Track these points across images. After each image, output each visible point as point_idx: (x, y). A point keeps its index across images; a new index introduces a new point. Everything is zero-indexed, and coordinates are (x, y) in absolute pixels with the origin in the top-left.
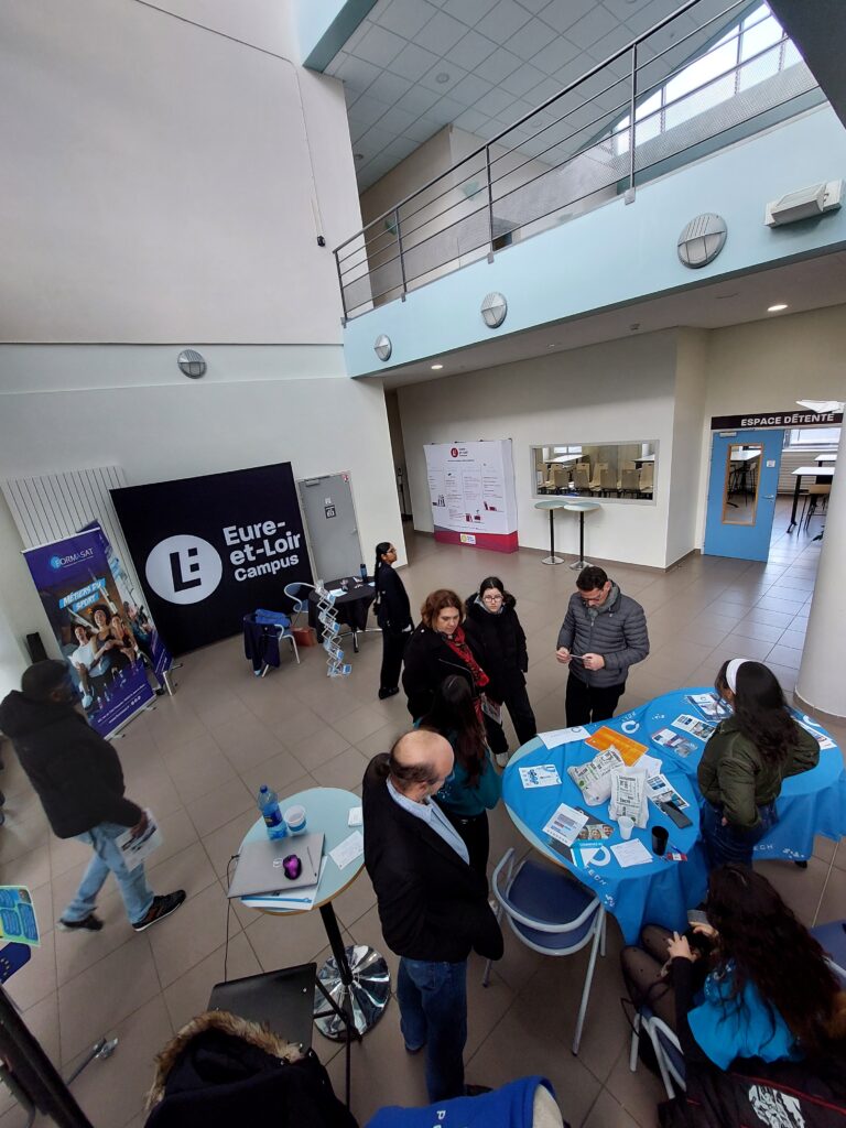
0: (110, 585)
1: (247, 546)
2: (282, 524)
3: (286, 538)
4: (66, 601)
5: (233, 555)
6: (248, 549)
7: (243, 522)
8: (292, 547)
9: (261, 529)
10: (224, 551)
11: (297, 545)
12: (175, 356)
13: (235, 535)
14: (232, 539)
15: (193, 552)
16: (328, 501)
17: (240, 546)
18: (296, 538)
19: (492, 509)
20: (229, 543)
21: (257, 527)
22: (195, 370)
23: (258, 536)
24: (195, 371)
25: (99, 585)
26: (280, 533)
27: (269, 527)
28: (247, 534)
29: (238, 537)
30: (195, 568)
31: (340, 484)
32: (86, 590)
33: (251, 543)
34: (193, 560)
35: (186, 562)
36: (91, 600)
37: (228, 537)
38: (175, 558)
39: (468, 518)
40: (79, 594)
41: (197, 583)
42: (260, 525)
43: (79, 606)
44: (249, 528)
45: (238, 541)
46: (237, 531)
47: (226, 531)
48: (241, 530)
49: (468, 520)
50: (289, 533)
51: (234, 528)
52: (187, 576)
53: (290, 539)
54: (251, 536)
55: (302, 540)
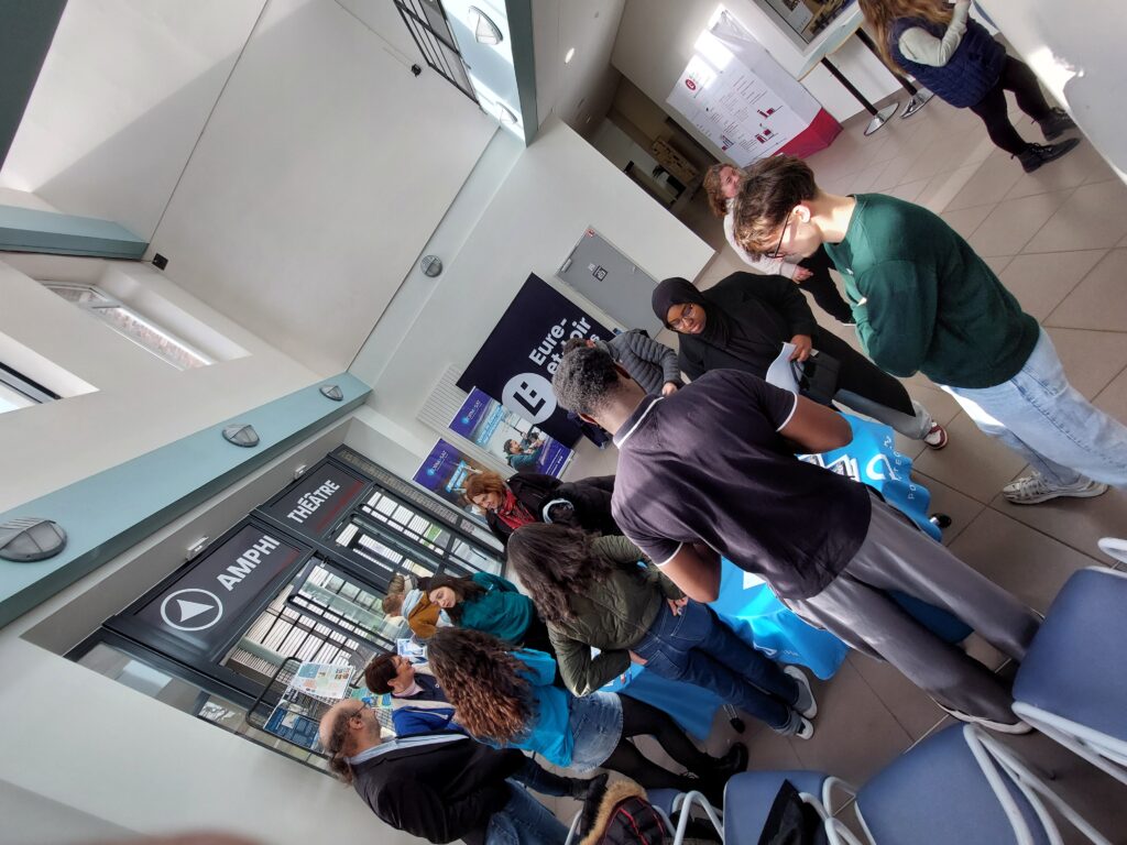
0: (468, 461)
1: (553, 356)
2: (564, 322)
3: (575, 329)
4: (450, 486)
5: (549, 368)
6: (555, 357)
7: (537, 342)
8: (585, 332)
9: (552, 337)
10: (542, 371)
11: (589, 327)
12: (419, 272)
13: (539, 355)
14: (540, 359)
15: (524, 386)
16: (592, 267)
17: (549, 359)
18: (583, 322)
19: (771, 111)
20: (540, 363)
21: (549, 338)
22: (434, 269)
23: (555, 343)
24: (436, 270)
25: (462, 466)
26: (568, 329)
27: (557, 331)
28: (546, 349)
29: (543, 354)
30: (533, 394)
31: (592, 243)
32: (457, 473)
33: (554, 352)
34: (529, 390)
35: (525, 394)
36: (463, 476)
37: (536, 360)
38: (517, 396)
39: (760, 139)
40: (454, 478)
41: (542, 402)
42: (549, 335)
43: (459, 484)
44: (544, 343)
45: (544, 358)
46: (538, 351)
47: (531, 357)
48: (541, 349)
49: (762, 141)
50: (574, 324)
51: (535, 351)
52: (534, 402)
53: (579, 327)
54: (550, 347)
55: (590, 320)
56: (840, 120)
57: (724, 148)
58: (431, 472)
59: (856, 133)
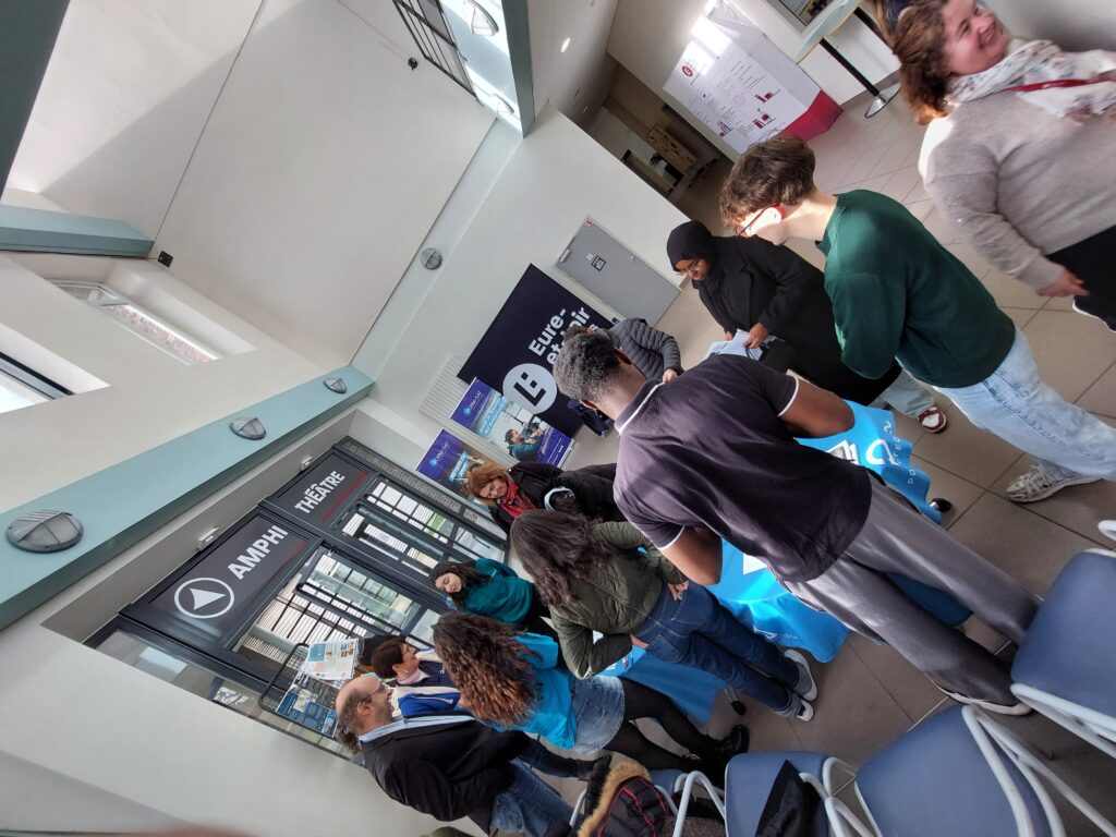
0: (471, 451)
1: (553, 346)
2: (563, 312)
3: (574, 319)
4: (452, 476)
5: (548, 358)
6: (555, 347)
7: (537, 333)
8: (584, 322)
9: (552, 328)
10: (542, 361)
11: (587, 317)
12: (419, 265)
13: (539, 345)
14: (540, 349)
15: (525, 376)
16: (590, 257)
17: (549, 350)
18: (582, 312)
19: (769, 96)
20: (540, 353)
21: (548, 329)
23: (554, 333)
25: (464, 456)
26: (567, 319)
27: (556, 322)
28: (546, 339)
29: (542, 345)
30: (534, 384)
31: (590, 232)
32: (459, 463)
33: (553, 342)
34: (529, 380)
35: (526, 385)
36: (465, 466)
37: (536, 350)
38: (517, 387)
39: (759, 125)
40: (457, 468)
41: (542, 392)
42: (549, 326)
43: (461, 474)
44: (544, 333)
45: (544, 348)
46: (538, 342)
47: (531, 347)
48: (540, 339)
49: (761, 127)
50: (573, 314)
51: (534, 342)
52: (534, 392)
53: (578, 317)
54: (550, 338)
55: (588, 310)
56: (840, 102)
57: (722, 135)
58: (434, 462)
59: (857, 115)
